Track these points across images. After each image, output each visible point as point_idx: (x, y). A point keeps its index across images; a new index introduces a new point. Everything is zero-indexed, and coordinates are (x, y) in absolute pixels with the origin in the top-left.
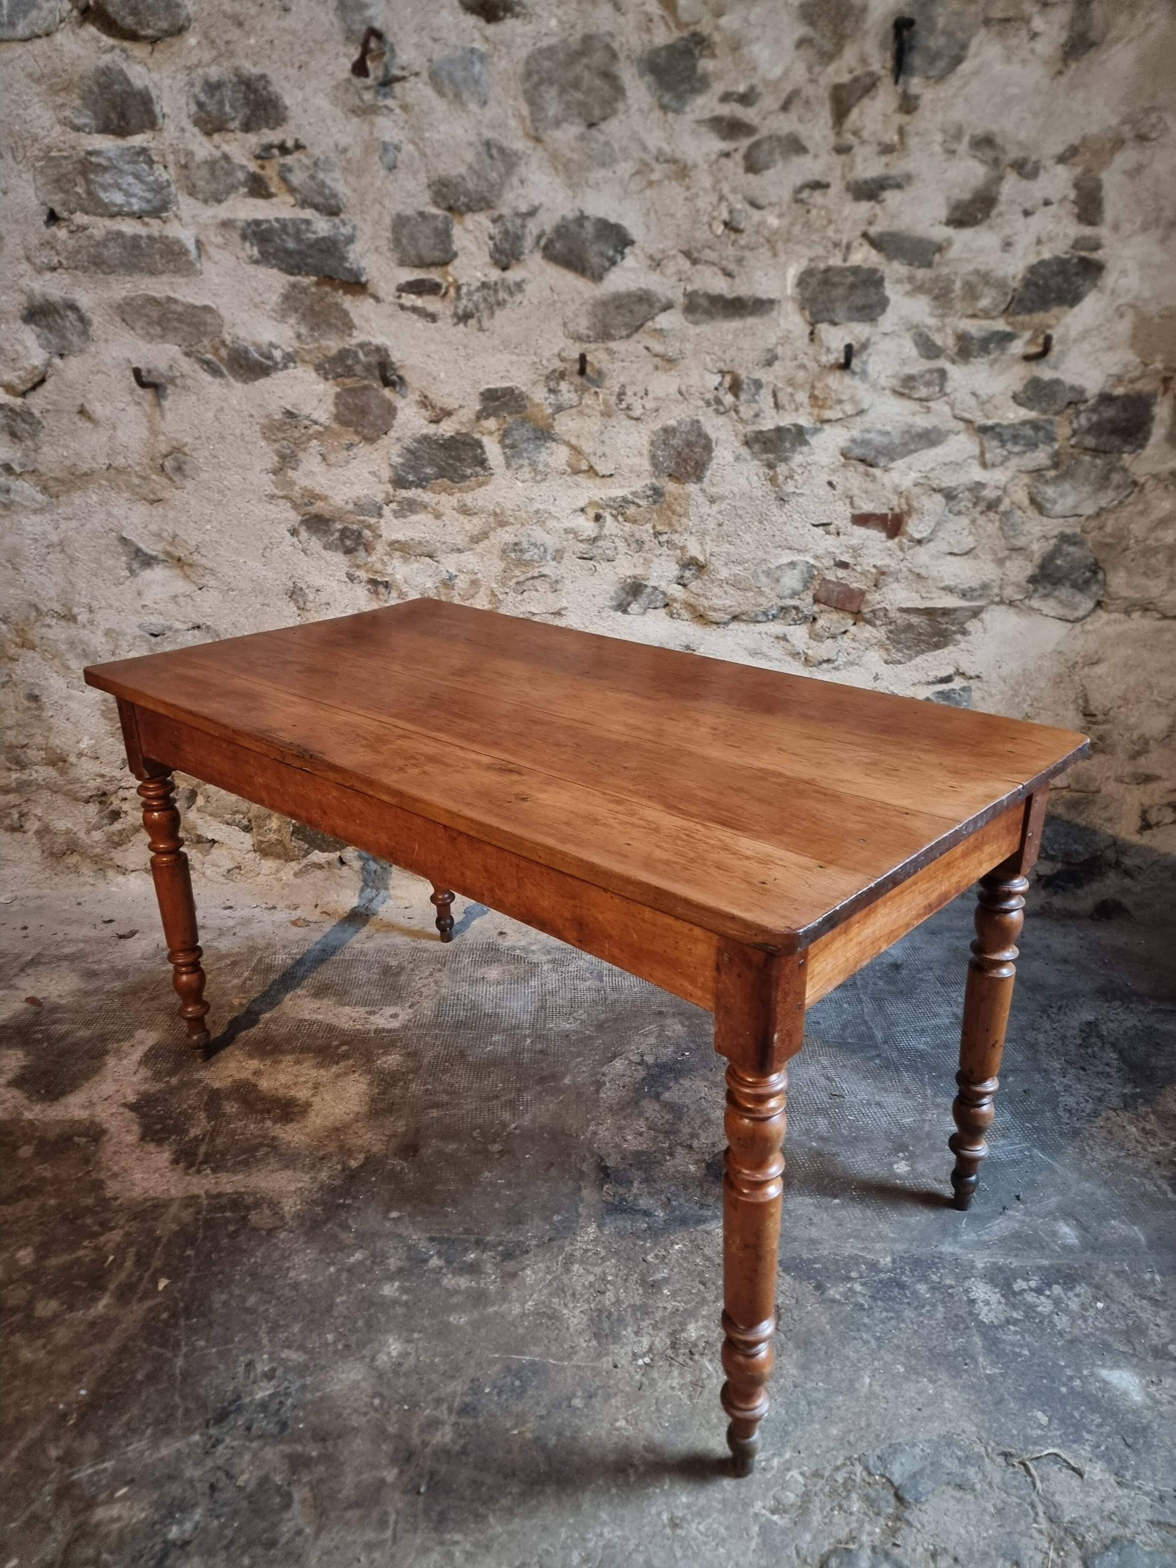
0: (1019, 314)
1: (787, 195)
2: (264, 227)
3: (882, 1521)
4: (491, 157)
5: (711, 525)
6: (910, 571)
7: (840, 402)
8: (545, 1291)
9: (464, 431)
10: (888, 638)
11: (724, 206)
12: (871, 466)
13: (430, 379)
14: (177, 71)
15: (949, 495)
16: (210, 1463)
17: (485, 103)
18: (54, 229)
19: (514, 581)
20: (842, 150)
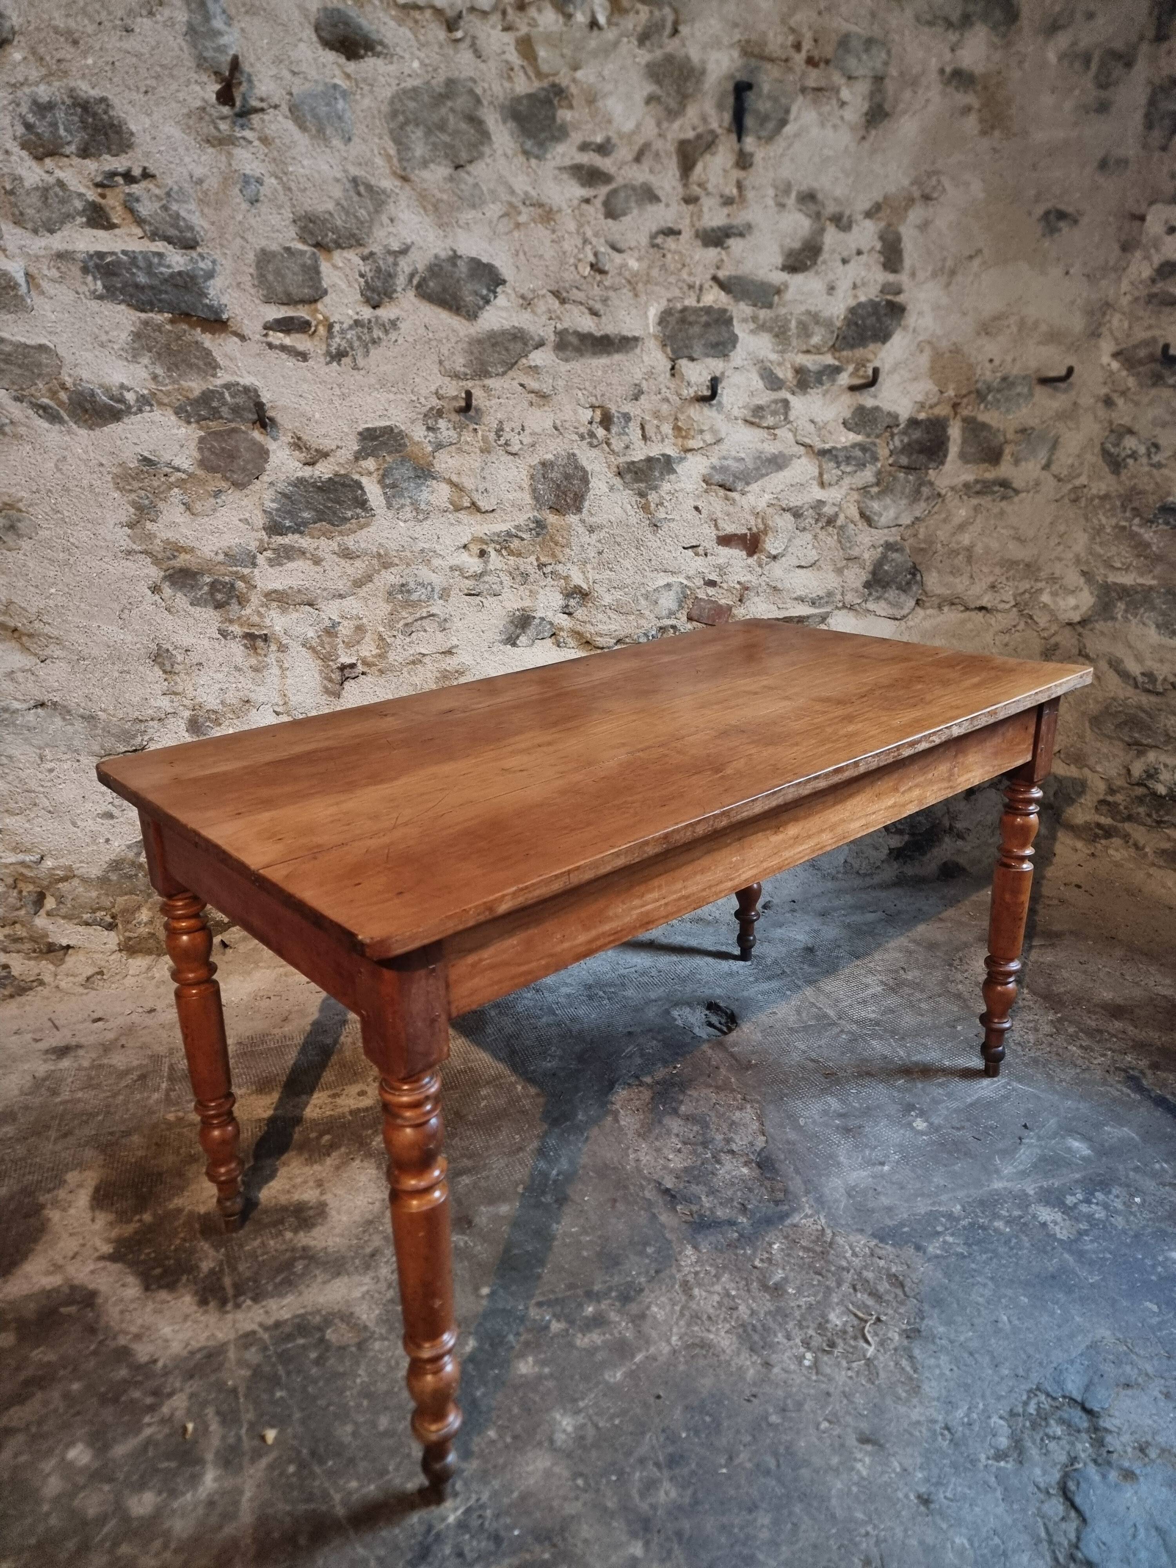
0: (843, 350)
1: (644, 241)
2: (109, 259)
3: (1085, 1436)
5: (592, 553)
6: (768, 585)
7: (701, 432)
9: (342, 472)
12: (730, 490)
13: (304, 420)
15: (797, 514)
17: (350, 139)
19: (402, 623)
20: (690, 200)
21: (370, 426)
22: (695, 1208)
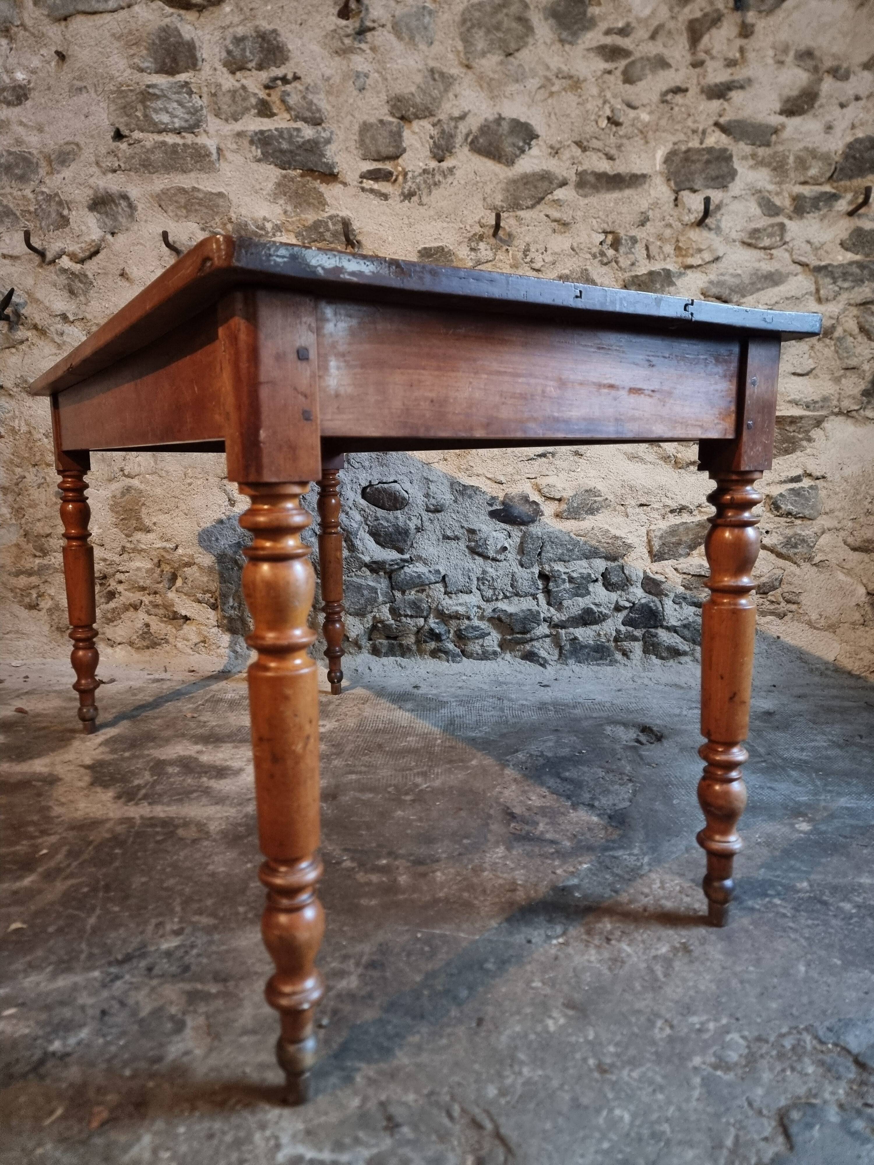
0: (841, 180)
1: (655, 98)
2: (266, 134)
7: (700, 251)
11: (607, 108)
12: (725, 302)
13: (380, 242)
14: (215, 29)
17: (432, 43)
18: (118, 143)
20: (697, 64)
21: (427, 246)
22: (528, 827)
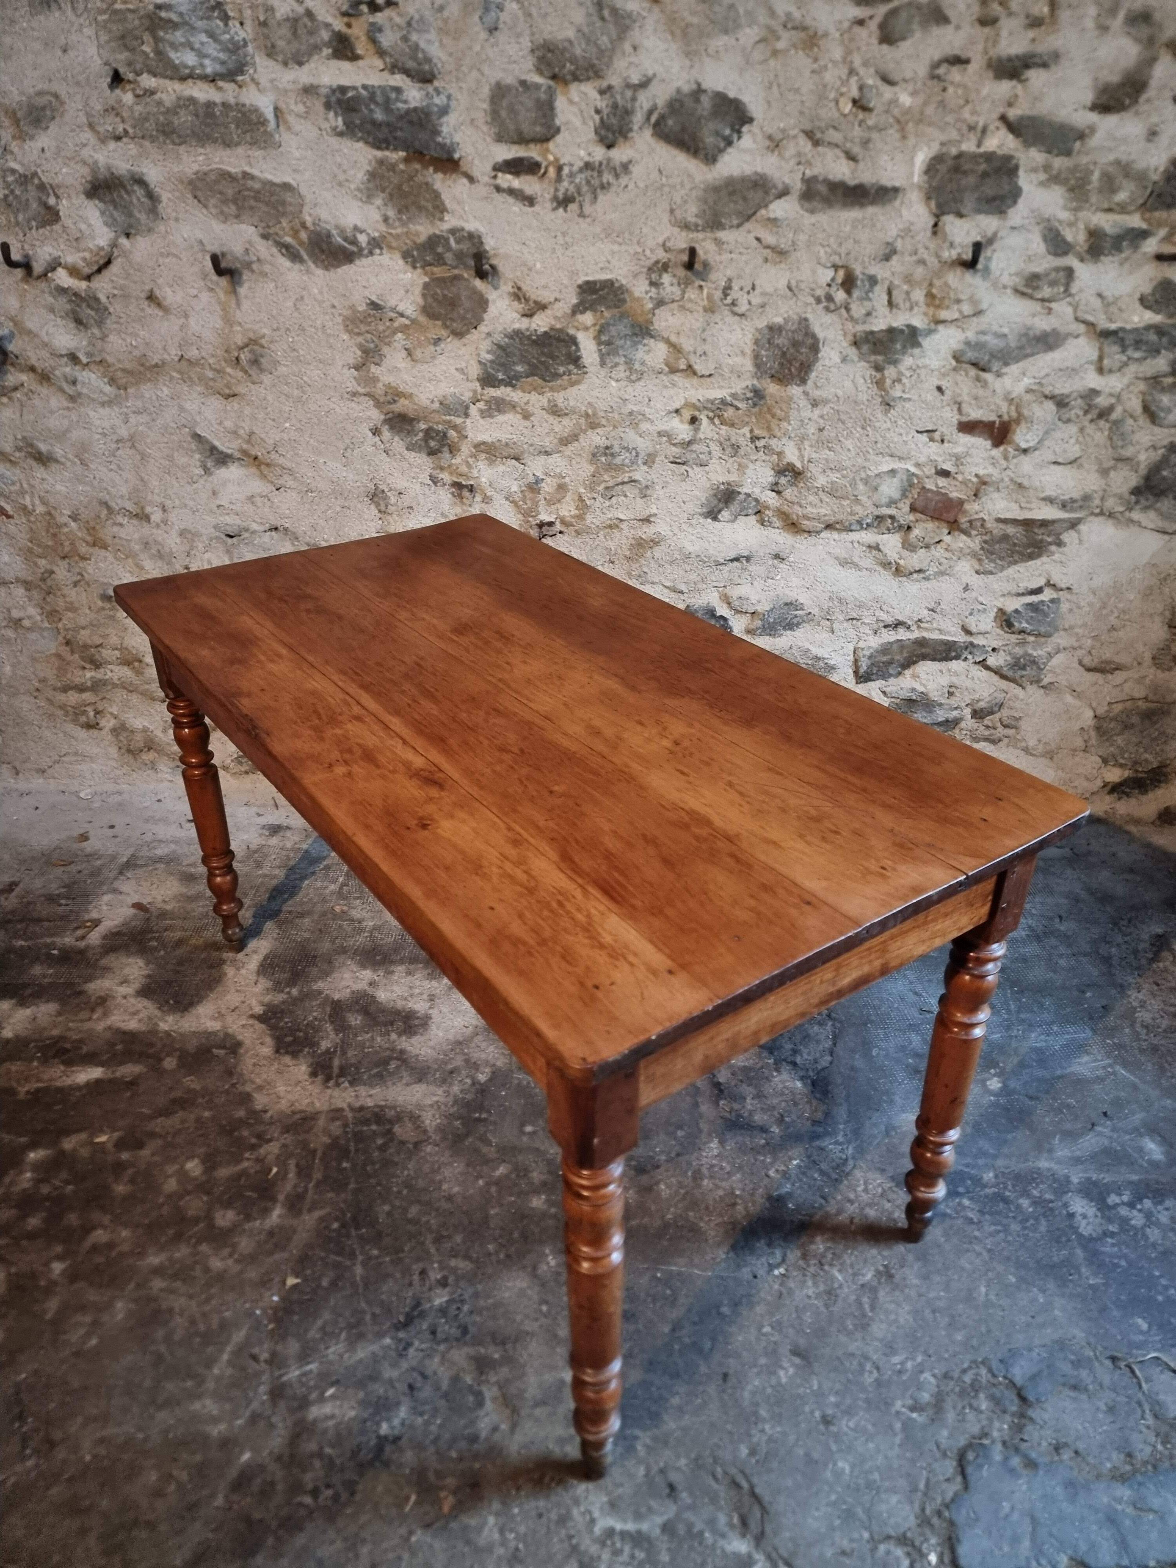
0: (1156, 209)
1: (923, 71)
2: (350, 94)
3: (1008, 1418)
4: (603, 19)
5: (812, 429)
6: (1012, 480)
7: (958, 301)
8: (680, 1205)
9: (558, 326)
10: (982, 548)
11: (854, 82)
12: (983, 370)
13: (525, 270)
15: (1061, 402)
16: (405, 1365)
18: (118, 91)
19: (603, 486)
20: (986, 22)
21: (590, 278)
22: (736, 1106)
